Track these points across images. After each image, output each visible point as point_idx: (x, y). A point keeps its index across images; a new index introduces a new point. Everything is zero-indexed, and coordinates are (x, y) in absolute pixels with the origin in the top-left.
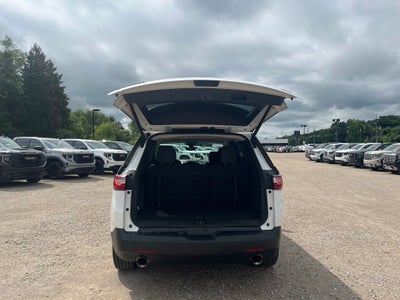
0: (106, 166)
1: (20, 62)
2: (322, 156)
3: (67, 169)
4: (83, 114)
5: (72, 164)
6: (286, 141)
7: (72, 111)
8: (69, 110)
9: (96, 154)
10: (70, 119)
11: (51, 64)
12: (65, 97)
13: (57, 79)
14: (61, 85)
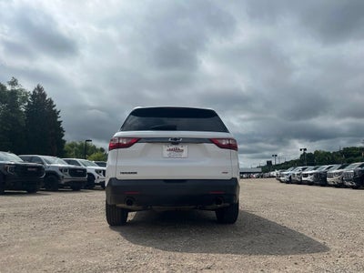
0: (97, 181)
1: (24, 99)
2: (290, 178)
3: (63, 182)
4: (76, 146)
5: (67, 178)
6: (260, 170)
7: (67, 143)
8: (64, 141)
9: (88, 171)
10: (65, 149)
11: (51, 102)
12: (61, 129)
13: (55, 114)
14: (59, 120)
